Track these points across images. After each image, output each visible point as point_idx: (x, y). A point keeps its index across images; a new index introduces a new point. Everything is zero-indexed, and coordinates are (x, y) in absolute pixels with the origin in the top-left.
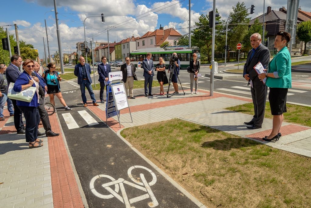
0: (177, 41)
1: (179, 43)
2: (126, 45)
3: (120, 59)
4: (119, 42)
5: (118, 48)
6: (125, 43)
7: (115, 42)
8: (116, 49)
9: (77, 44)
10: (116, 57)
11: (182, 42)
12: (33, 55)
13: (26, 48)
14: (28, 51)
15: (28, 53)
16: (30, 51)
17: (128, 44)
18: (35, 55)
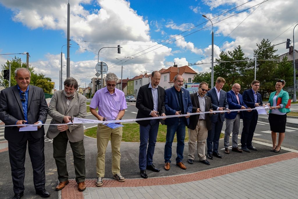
0: (192, 79)
1: (194, 81)
2: (138, 81)
3: (132, 94)
4: (132, 78)
5: (130, 84)
6: (138, 79)
7: (128, 78)
8: (128, 85)
9: (92, 80)
10: (128, 93)
11: (197, 80)
12: (48, 87)
13: (43, 80)
14: (44, 82)
15: (44, 85)
16: (46, 83)
17: (140, 80)
18: (50, 87)
